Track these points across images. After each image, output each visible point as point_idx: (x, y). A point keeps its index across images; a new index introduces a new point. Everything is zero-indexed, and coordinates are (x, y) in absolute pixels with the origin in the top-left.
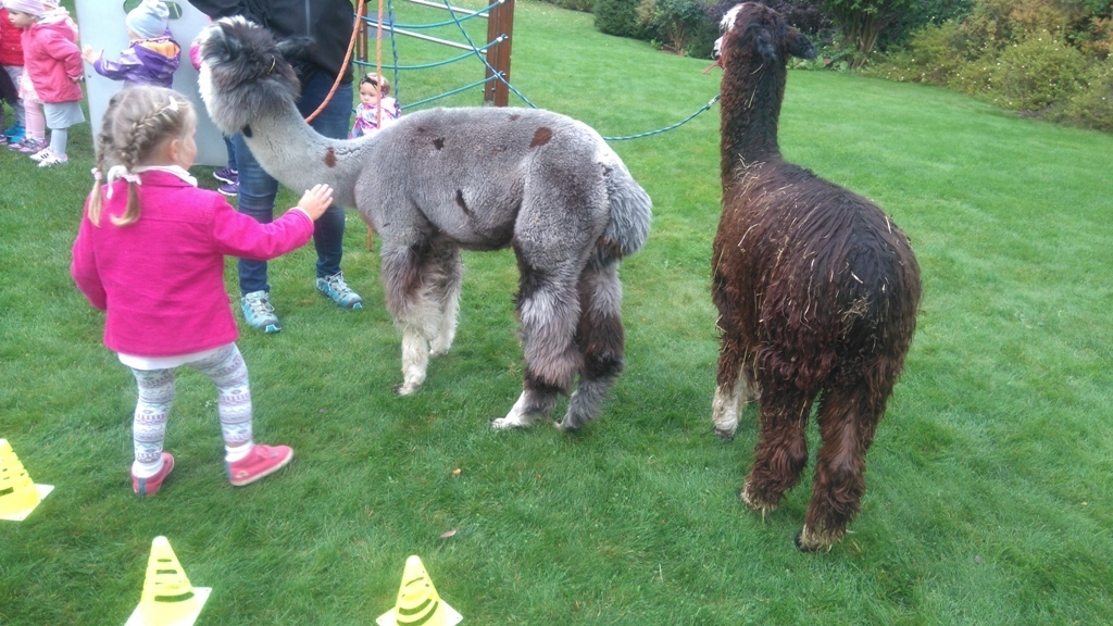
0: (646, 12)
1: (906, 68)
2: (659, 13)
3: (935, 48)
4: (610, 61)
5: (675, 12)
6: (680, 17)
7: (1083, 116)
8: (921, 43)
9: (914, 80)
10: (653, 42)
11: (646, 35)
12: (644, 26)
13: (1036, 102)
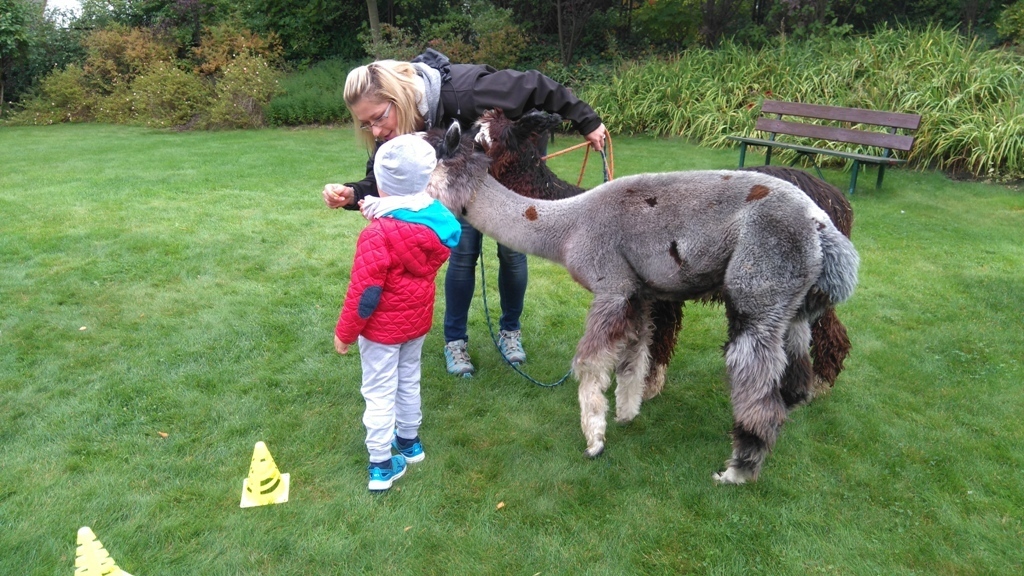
1: (49, 112)
3: (69, 90)
7: (226, 120)
8: (54, 88)
9: (62, 121)
13: (181, 118)
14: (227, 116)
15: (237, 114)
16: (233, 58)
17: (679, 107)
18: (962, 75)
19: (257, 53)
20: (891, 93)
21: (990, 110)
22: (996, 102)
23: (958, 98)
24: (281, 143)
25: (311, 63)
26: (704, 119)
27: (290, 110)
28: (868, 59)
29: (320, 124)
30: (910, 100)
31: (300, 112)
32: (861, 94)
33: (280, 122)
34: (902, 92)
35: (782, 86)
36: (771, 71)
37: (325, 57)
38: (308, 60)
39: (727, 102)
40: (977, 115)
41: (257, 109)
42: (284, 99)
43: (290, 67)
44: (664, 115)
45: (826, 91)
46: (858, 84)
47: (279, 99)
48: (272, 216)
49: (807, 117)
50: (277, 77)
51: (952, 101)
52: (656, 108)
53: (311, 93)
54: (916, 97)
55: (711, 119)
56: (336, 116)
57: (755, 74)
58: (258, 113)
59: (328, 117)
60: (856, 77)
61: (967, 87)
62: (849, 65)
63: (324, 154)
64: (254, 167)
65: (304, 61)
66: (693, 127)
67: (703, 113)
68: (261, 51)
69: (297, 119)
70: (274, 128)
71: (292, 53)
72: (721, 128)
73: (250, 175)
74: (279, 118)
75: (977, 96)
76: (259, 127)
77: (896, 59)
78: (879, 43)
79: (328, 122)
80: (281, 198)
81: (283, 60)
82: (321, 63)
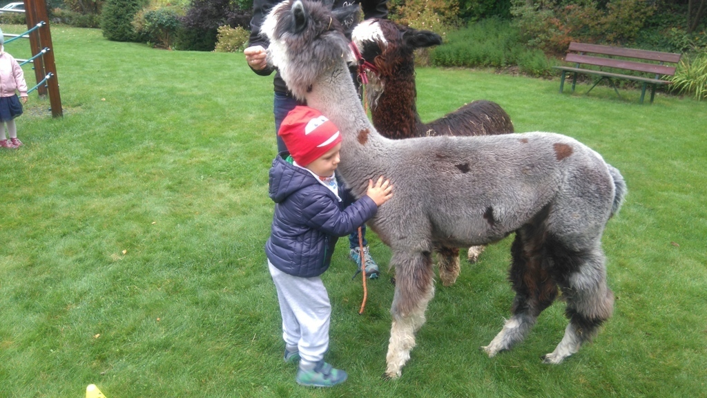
0: (138, 24)
2: (148, 24)
4: (124, 58)
5: (159, 22)
6: (164, 25)
10: (148, 43)
11: (142, 39)
12: (140, 33)
25: (476, 21)
27: (447, 56)
29: (468, 67)
31: (454, 57)
53: (465, 43)
56: (479, 62)
58: (426, 56)
59: (474, 62)
68: (443, 10)
69: (451, 62)
70: (434, 67)
71: (465, 13)
74: (439, 61)
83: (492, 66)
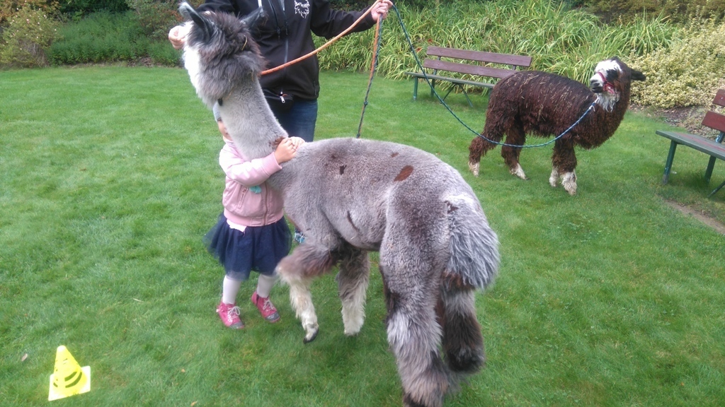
7: (14, 61)
14: (15, 58)
15: (23, 56)
16: (17, 11)
17: (369, 50)
18: (555, 28)
19: (37, 8)
20: (510, 41)
21: (574, 52)
22: (578, 46)
23: (553, 44)
24: (62, 79)
25: (83, 15)
26: (387, 59)
27: (68, 53)
28: (494, 17)
29: (95, 63)
30: (522, 46)
31: (76, 54)
32: (491, 41)
33: (60, 62)
34: (517, 40)
35: (438, 35)
36: (430, 25)
37: (95, 10)
38: (81, 12)
39: (402, 46)
40: (566, 56)
41: (40, 51)
42: (63, 44)
43: (66, 18)
44: (360, 56)
45: (468, 39)
46: (488, 34)
47: (59, 44)
48: (58, 142)
49: (456, 58)
50: (55, 26)
51: (550, 46)
52: (354, 51)
53: (86, 38)
54: (526, 44)
55: (392, 59)
56: (106, 57)
57: (419, 27)
58: (41, 55)
59: (100, 58)
60: (487, 29)
61: (558, 36)
62: (482, 21)
63: (99, 88)
64: (41, 100)
65: (77, 13)
66: (380, 65)
67: (386, 54)
68: (40, 5)
69: (74, 59)
70: (56, 67)
71: (67, 7)
72: (399, 66)
73: (37, 108)
74: (59, 59)
75: (566, 42)
76: (43, 66)
77: (511, 17)
78: (500, 5)
79: (100, 61)
80: (65, 126)
81: (60, 13)
82: (91, 15)
83: (121, 60)
